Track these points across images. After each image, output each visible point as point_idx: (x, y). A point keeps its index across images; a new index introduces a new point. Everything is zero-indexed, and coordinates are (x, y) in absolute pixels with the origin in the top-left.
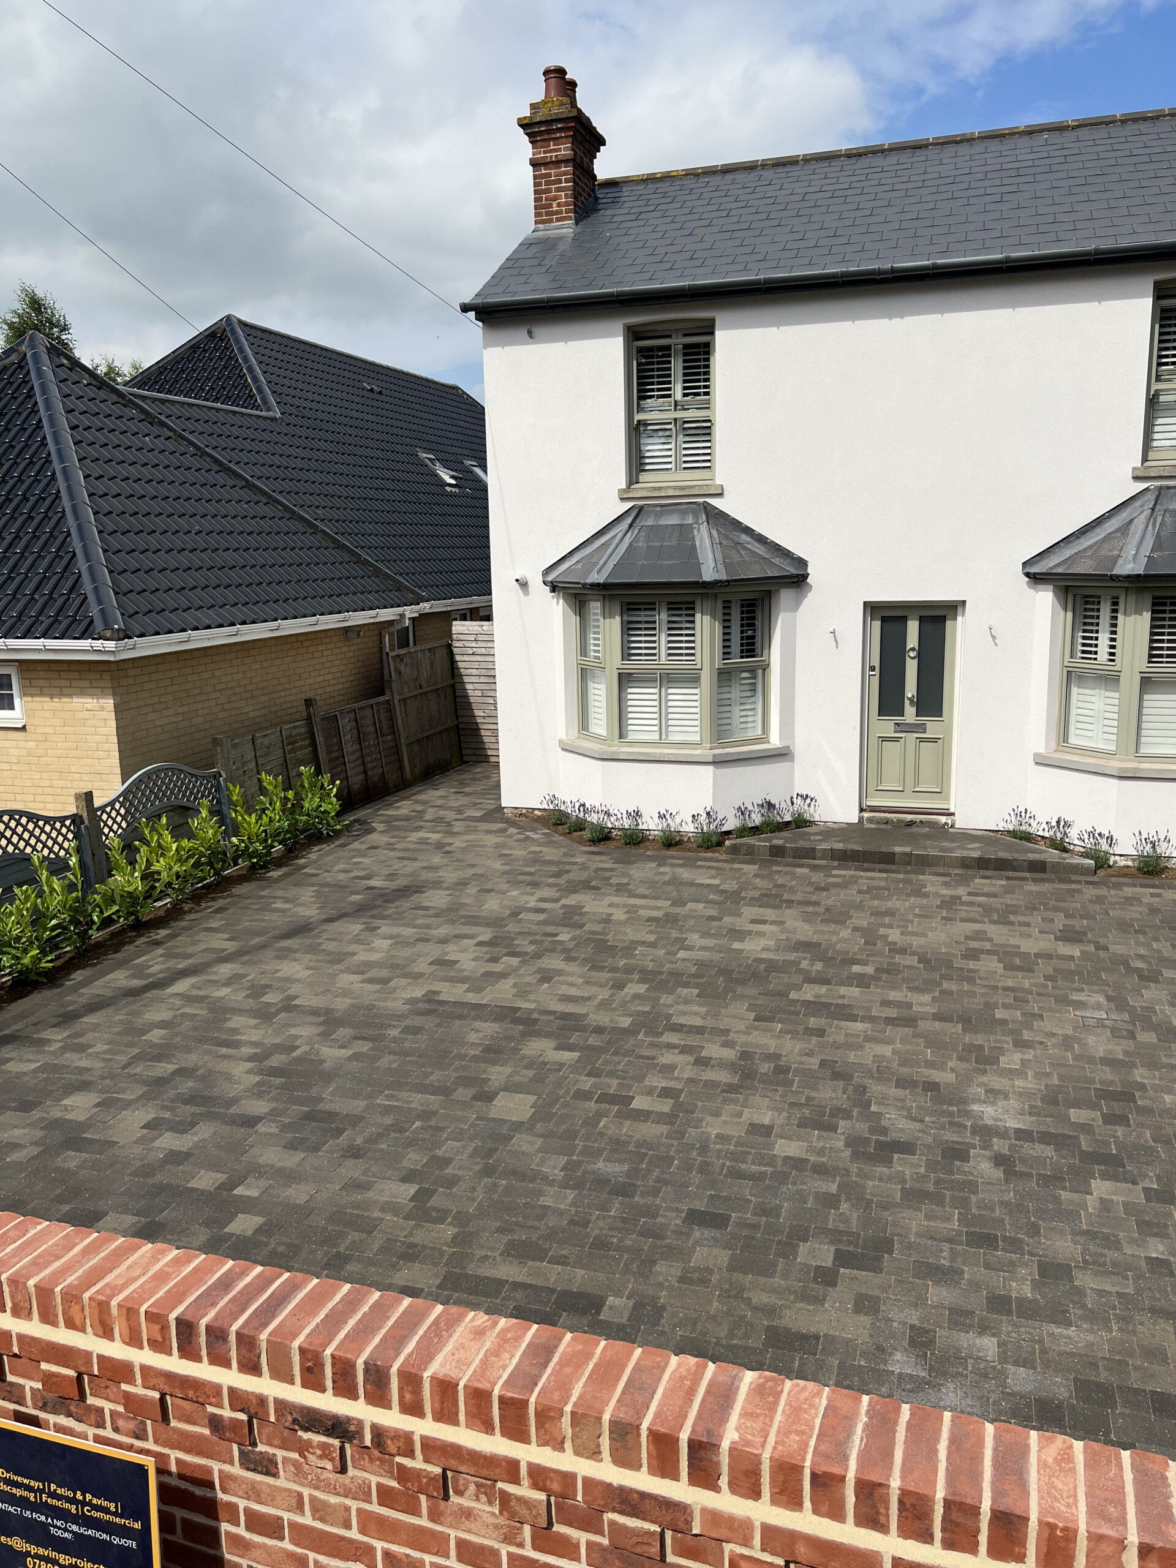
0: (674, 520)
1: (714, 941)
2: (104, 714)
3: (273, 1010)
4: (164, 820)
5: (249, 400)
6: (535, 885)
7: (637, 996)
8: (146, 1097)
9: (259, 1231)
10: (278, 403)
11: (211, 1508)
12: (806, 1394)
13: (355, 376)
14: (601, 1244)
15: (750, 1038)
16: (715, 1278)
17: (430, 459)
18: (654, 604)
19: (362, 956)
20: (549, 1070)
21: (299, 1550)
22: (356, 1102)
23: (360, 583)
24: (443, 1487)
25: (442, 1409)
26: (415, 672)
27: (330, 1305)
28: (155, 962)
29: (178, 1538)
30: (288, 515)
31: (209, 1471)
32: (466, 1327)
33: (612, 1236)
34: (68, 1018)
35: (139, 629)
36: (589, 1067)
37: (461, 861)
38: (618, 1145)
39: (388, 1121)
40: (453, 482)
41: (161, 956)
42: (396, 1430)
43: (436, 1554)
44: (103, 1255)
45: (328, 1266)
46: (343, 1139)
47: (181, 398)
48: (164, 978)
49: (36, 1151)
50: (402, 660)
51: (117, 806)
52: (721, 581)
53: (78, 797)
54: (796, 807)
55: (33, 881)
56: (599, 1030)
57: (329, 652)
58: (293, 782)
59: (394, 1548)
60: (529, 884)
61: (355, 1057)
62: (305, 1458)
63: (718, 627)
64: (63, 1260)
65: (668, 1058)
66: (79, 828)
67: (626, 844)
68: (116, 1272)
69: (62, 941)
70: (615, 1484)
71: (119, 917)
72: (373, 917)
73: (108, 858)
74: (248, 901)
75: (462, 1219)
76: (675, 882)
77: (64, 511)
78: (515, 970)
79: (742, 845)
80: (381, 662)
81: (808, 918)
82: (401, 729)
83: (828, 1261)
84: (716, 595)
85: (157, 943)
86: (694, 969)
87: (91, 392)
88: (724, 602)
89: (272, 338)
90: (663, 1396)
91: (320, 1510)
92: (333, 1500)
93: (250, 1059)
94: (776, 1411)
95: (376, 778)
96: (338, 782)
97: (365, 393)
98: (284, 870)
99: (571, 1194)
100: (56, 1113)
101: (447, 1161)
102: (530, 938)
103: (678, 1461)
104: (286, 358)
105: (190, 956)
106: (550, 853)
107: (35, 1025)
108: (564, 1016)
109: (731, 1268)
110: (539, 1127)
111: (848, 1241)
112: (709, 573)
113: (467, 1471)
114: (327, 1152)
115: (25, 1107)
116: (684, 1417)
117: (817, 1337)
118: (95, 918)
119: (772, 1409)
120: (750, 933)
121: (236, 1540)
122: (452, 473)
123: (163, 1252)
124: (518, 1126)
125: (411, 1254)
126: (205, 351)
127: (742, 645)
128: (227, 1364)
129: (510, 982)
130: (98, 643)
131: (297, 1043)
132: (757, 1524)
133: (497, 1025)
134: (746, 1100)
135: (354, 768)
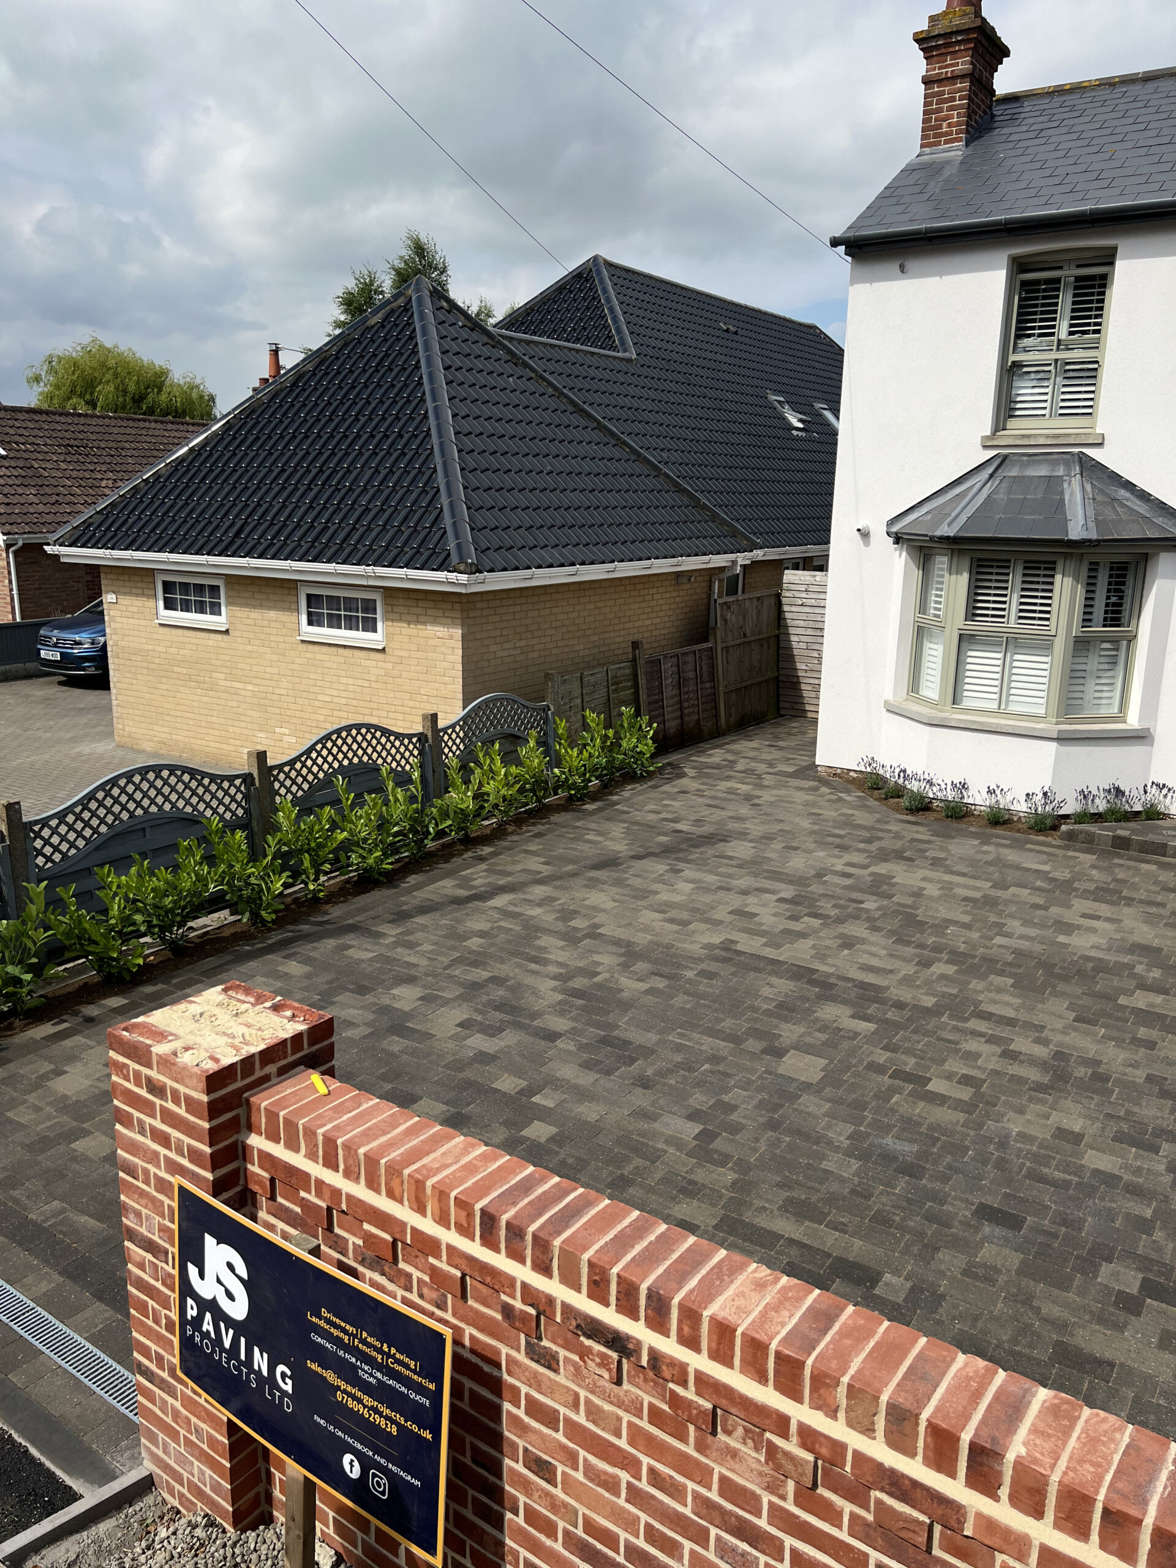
0: (1042, 471)
1: (1037, 931)
2: (452, 643)
3: (579, 935)
4: (497, 746)
5: (608, 342)
6: (844, 848)
7: (943, 977)
8: (462, 998)
9: (552, 1139)
10: (635, 344)
11: (496, 1385)
12: (1105, 1426)
13: (713, 316)
14: (882, 1220)
15: (1067, 1038)
16: (1002, 1279)
17: (779, 402)
18: (1009, 561)
19: (664, 897)
20: (844, 1037)
21: (571, 1445)
22: (650, 1035)
23: (696, 527)
24: (711, 1423)
25: (718, 1350)
26: (741, 621)
27: (619, 1227)
28: (479, 876)
29: (465, 1405)
30: (633, 457)
31: (498, 1352)
32: (747, 1277)
33: (895, 1214)
34: (401, 917)
35: (489, 565)
36: (885, 1041)
37: (767, 815)
38: (909, 1126)
39: (678, 1058)
40: (801, 425)
41: (484, 871)
42: (672, 1358)
43: (699, 1483)
44: (422, 1138)
45: (610, 1185)
46: (635, 1068)
47: (544, 339)
48: (486, 892)
49: (367, 1031)
50: (729, 608)
51: (458, 729)
52: (1090, 541)
53: (425, 717)
54: (1149, 797)
55: (380, 790)
56: (900, 1005)
57: (659, 596)
58: (613, 722)
59: (659, 1467)
60: (837, 847)
61: (651, 991)
62: (584, 1362)
63: (1080, 591)
64: (389, 1136)
65: (972, 1045)
66: (424, 746)
67: (947, 817)
68: (432, 1156)
69: (402, 846)
70: (887, 1465)
71: (451, 831)
72: (678, 859)
73: (446, 776)
74: (564, 830)
75: (743, 1167)
76: (998, 862)
77: (432, 449)
78: (815, 931)
79: (1081, 832)
80: (709, 609)
81: (1150, 920)
82: (721, 677)
83: (1134, 1289)
84: (1082, 555)
85: (482, 859)
86: (1010, 958)
87: (465, 334)
88: (1091, 563)
89: (635, 278)
90: (947, 1390)
91: (593, 1413)
92: (607, 1407)
93: (555, 978)
94: (1070, 1436)
95: (691, 725)
96: (655, 725)
97: (720, 333)
98: (599, 804)
99: (855, 1165)
100: (386, 1001)
101: (733, 1108)
102: (834, 902)
103: (956, 1460)
104: (646, 298)
105: (510, 874)
106: (863, 818)
107: (373, 918)
108: (863, 985)
109: (1020, 1272)
110: (828, 1091)
111: (1159, 1272)
112: (1076, 531)
113: (737, 1413)
114: (618, 1077)
115: (361, 990)
116: (968, 1418)
117: (1112, 1365)
118: (431, 830)
119: (1067, 1432)
120: (1079, 927)
121: (515, 1420)
122: (801, 416)
123: (473, 1146)
124: (807, 1087)
125: (690, 1190)
126: (571, 292)
127: (1106, 612)
128: (522, 1260)
129: (810, 942)
130: (453, 576)
131: (598, 970)
132: (1036, 1543)
133: (793, 984)
134: (1056, 1102)
135: (673, 712)
